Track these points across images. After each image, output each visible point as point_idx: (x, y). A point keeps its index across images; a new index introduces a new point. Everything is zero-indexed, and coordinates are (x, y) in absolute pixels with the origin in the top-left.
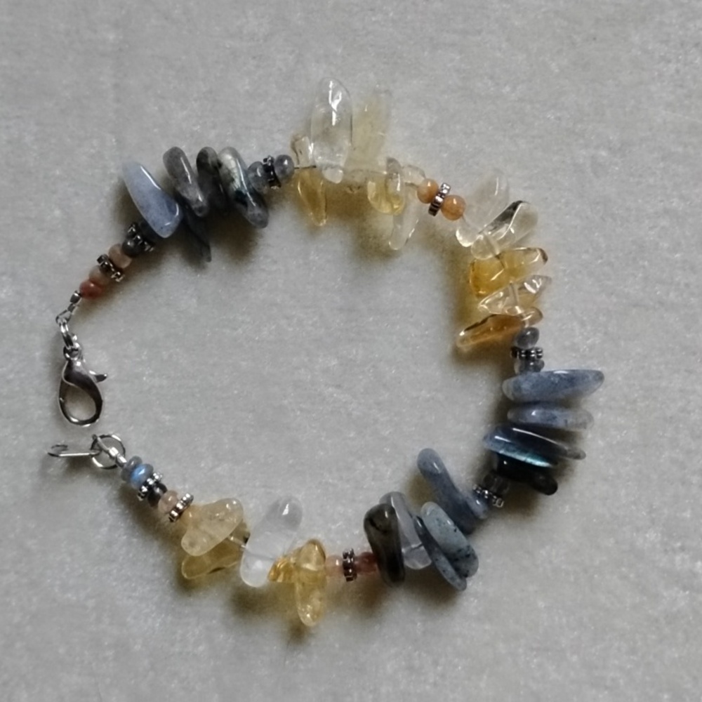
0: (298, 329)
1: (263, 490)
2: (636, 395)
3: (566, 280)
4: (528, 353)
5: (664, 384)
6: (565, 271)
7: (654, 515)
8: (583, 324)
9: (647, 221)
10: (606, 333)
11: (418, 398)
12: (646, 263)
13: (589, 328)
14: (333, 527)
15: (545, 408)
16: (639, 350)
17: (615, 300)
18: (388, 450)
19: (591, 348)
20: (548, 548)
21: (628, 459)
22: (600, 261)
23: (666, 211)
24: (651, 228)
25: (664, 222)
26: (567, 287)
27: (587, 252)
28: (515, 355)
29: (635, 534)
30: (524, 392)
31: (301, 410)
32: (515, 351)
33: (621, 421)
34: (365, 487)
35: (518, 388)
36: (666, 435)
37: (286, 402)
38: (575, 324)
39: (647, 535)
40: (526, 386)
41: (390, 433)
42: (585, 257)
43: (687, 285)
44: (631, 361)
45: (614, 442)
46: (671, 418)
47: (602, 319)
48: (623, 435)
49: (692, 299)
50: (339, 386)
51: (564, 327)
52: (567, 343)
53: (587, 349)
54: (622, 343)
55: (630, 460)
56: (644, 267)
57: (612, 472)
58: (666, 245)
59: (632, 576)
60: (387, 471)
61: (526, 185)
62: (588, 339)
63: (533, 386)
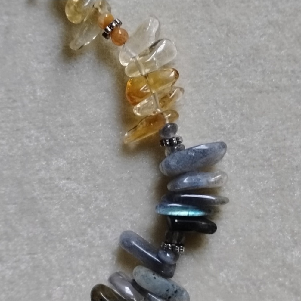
0: (36, 144)
1: (29, 256)
2: (270, 155)
3: (209, 81)
4: (171, 141)
5: (288, 143)
6: (207, 76)
7: (296, 238)
8: (225, 110)
9: (258, 32)
10: (242, 115)
11: (122, 178)
12: (262, 61)
13: (230, 112)
14: (78, 276)
15: (191, 175)
16: (267, 122)
17: (245, 90)
18: (107, 217)
19: (234, 126)
20: (226, 270)
21: (271, 200)
22: (230, 65)
23: (270, 23)
24: (261, 36)
25: (270, 31)
26: (211, 86)
27: (220, 60)
28: (162, 144)
29: (284, 254)
30: (173, 167)
31: (46, 198)
32: (162, 142)
33: (262, 174)
34: (95, 245)
35: (168, 166)
36: (295, 179)
37: (35, 194)
38: (220, 111)
39: (293, 253)
40: (173, 162)
41: (107, 205)
42: (220, 63)
43: (293, 72)
44: (262, 131)
45: (260, 190)
46: (297, 167)
47: (238, 105)
48: (265, 183)
49: (298, 81)
50: (68, 179)
51: (212, 115)
52: (216, 126)
53: (231, 128)
54: (254, 119)
55: (273, 201)
56: (261, 64)
57: (261, 211)
58: (274, 46)
59: (287, 283)
60: (109, 232)
61: (171, 21)
62: (231, 120)
63: (178, 162)
